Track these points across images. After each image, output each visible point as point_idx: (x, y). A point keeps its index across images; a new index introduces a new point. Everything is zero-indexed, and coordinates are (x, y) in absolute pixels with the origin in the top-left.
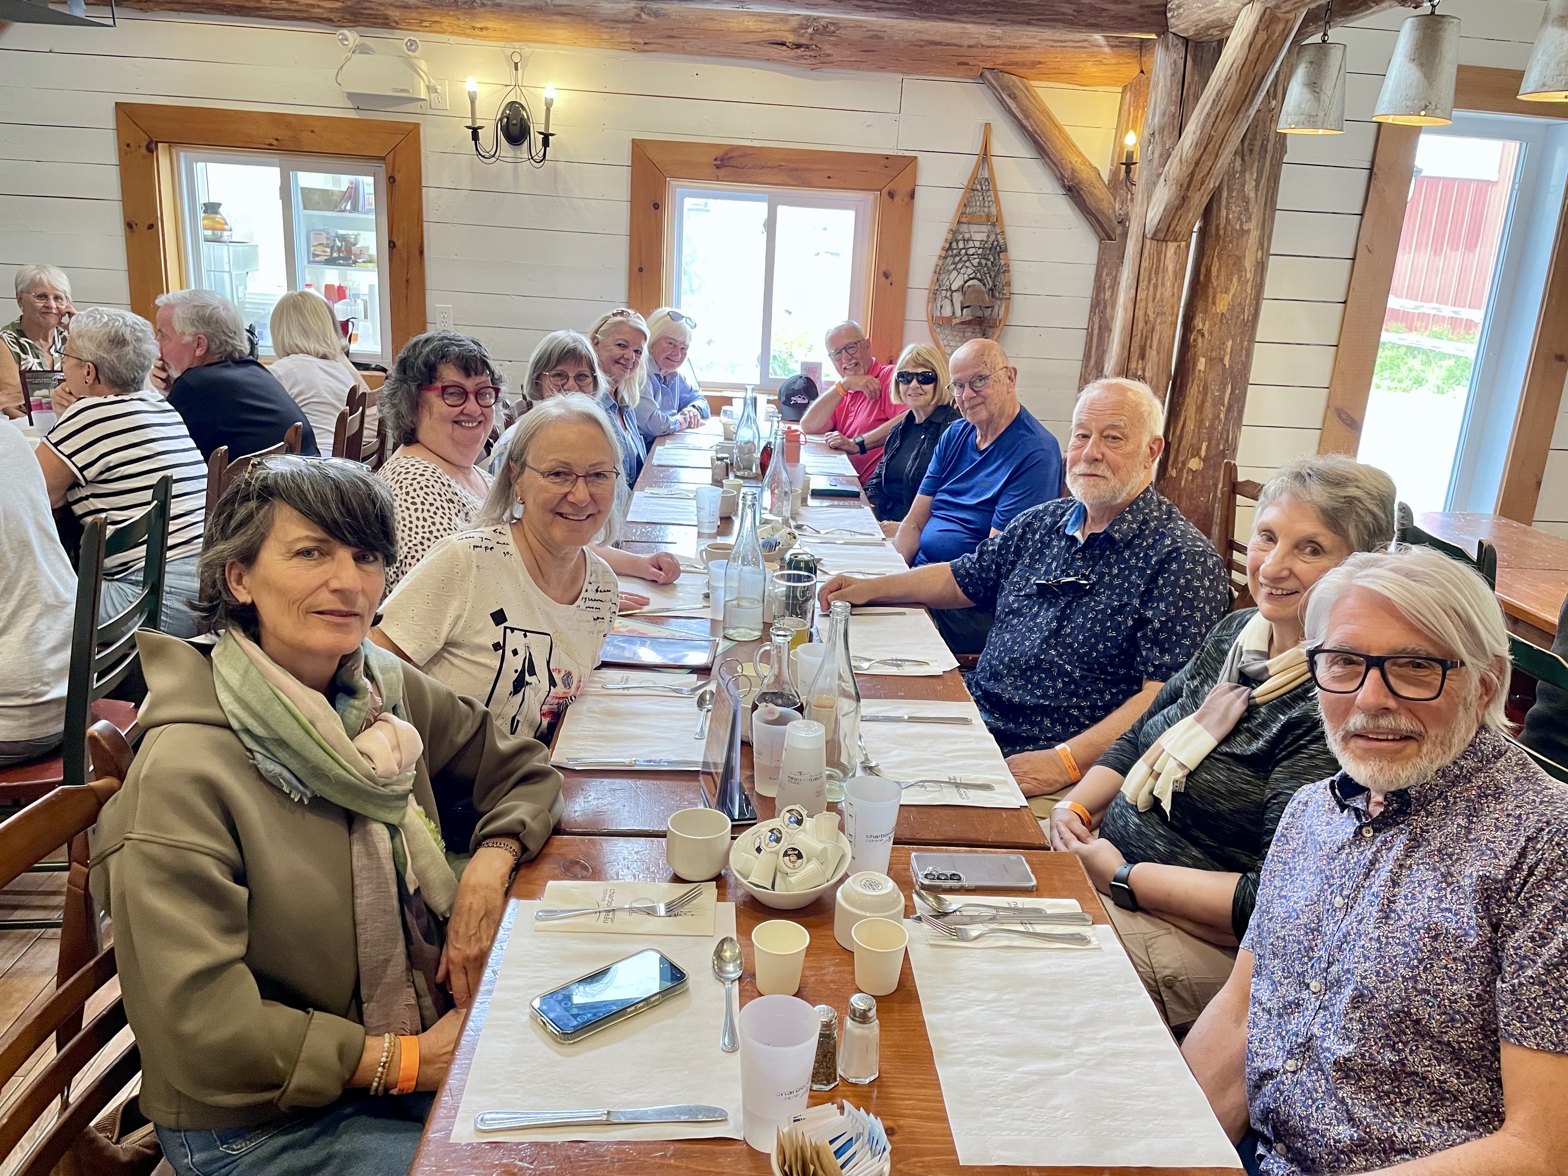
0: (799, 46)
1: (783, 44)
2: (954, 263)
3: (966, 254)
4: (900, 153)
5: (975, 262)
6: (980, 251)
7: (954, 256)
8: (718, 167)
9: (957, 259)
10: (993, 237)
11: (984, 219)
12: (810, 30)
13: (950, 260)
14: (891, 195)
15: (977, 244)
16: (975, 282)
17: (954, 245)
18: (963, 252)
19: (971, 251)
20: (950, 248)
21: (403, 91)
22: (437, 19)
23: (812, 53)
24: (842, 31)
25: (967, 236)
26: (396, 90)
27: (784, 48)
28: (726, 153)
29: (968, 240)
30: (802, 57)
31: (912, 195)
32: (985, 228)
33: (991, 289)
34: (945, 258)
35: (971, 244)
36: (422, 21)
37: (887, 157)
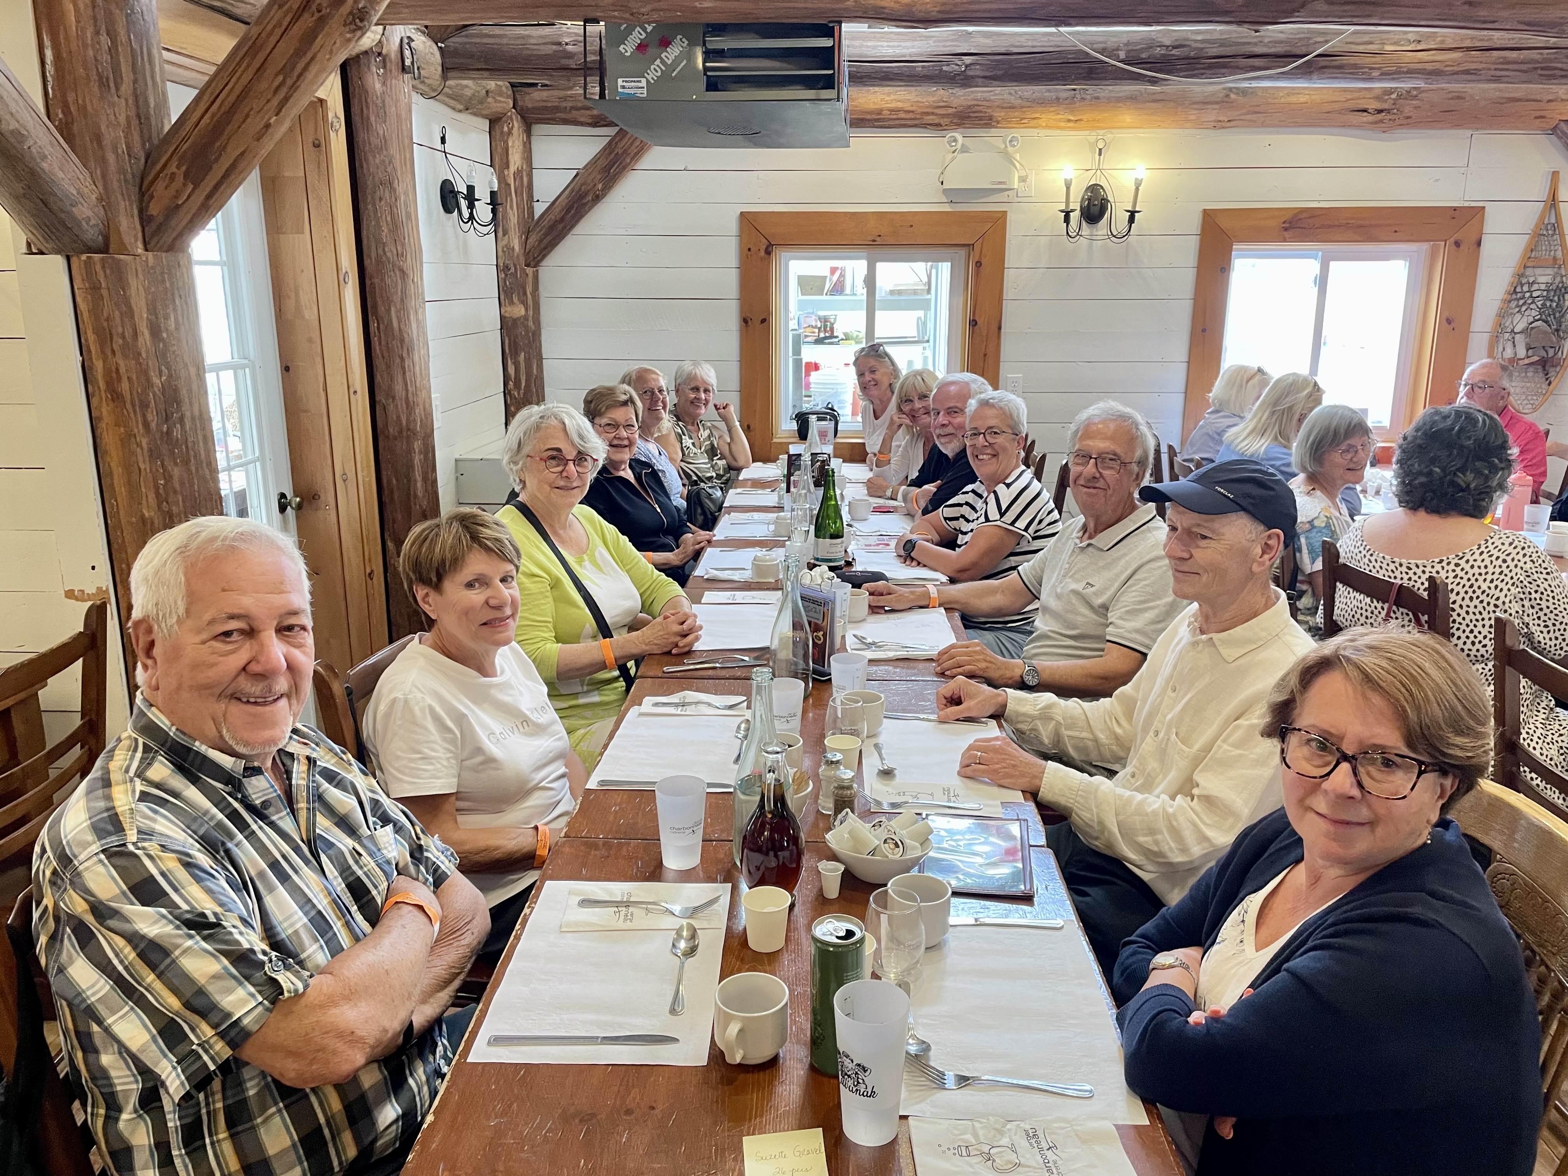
0: (1380, 111)
1: (1365, 111)
2: (1517, 306)
3: (1531, 296)
4: (1467, 204)
5: (1539, 304)
6: (1545, 293)
7: (1518, 300)
8: (1286, 229)
9: (1521, 302)
10: (1558, 279)
11: (1551, 262)
12: (1394, 96)
13: (1513, 304)
14: (1457, 244)
15: (1543, 287)
16: (1539, 323)
17: (1519, 289)
18: (1527, 295)
19: (1535, 294)
20: (1515, 292)
21: (1000, 183)
22: (1037, 115)
23: (1392, 117)
24: (1423, 95)
25: (1531, 280)
26: (994, 183)
27: (1365, 114)
28: (1296, 215)
29: (1534, 282)
30: (1381, 121)
31: (1479, 244)
32: (1549, 271)
33: (1557, 330)
34: (1510, 302)
35: (1536, 287)
36: (1022, 119)
37: (1455, 209)
